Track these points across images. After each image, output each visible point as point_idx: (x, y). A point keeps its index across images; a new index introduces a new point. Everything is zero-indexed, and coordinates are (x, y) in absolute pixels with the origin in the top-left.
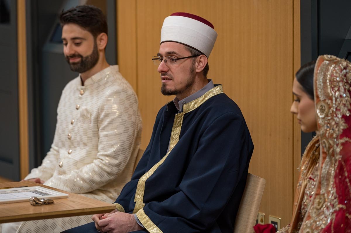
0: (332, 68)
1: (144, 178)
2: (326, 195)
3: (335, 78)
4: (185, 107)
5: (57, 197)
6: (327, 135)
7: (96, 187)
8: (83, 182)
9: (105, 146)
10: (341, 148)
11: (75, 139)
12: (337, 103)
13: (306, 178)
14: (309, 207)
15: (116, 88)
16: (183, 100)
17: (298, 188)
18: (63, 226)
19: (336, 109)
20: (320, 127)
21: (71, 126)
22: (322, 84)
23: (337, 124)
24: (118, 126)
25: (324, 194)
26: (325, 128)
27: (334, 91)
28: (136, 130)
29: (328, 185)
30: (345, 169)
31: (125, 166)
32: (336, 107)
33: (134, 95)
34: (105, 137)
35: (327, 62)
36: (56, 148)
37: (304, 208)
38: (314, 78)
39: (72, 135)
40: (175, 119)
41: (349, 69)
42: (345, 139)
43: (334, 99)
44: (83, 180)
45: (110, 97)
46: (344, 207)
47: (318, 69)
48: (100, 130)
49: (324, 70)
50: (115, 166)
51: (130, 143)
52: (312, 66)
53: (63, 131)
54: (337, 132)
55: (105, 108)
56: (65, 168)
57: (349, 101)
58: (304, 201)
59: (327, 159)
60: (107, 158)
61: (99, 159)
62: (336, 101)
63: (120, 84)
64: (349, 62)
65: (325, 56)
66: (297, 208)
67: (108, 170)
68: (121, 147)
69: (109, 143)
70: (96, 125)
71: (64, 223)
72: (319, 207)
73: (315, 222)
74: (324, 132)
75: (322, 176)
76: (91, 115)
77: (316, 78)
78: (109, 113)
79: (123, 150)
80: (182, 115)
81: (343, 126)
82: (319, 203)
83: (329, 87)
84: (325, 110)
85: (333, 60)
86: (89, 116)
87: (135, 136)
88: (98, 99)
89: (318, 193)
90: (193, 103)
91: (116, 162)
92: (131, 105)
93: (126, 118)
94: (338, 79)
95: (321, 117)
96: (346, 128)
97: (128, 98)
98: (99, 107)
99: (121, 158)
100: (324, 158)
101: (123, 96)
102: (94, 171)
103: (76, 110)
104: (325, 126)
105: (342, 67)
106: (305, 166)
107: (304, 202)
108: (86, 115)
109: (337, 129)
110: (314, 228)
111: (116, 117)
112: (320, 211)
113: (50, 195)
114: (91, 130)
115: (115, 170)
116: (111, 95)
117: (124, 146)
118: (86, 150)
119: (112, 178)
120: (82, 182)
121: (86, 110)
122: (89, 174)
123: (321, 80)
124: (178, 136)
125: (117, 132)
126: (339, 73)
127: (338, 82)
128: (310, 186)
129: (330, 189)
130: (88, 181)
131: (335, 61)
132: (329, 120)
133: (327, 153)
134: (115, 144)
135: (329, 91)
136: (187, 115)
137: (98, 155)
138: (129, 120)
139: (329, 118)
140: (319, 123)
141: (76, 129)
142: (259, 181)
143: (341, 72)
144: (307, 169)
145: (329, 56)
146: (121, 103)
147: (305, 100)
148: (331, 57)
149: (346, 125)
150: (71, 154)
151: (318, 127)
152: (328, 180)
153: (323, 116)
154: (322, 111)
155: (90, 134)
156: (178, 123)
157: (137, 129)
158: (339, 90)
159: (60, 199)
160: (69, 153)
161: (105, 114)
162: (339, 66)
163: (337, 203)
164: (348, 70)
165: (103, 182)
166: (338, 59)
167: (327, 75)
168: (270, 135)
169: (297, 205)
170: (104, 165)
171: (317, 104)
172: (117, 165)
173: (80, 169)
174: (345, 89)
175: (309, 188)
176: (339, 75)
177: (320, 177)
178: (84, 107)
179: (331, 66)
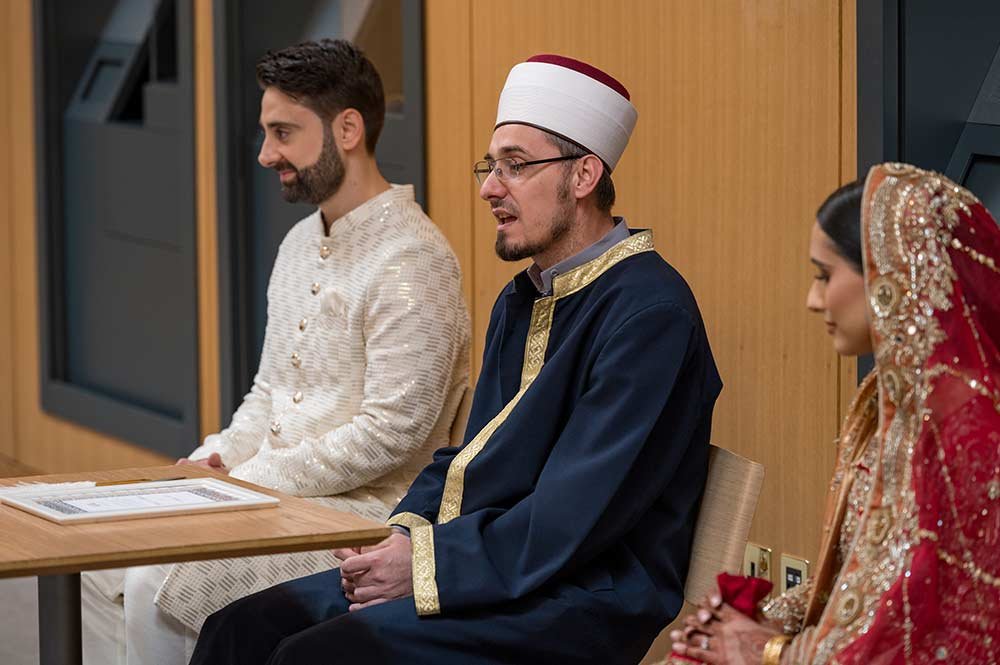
0: (905, 193)
1: (461, 461)
2: (894, 509)
3: (914, 217)
4: (557, 282)
5: (249, 506)
6: (897, 359)
7: (357, 481)
8: (326, 467)
9: (381, 383)
10: (931, 389)
11: (307, 367)
12: (922, 279)
13: (852, 464)
14: (856, 537)
15: (407, 241)
16: (552, 269)
17: (832, 489)
18: (273, 577)
19: (920, 295)
20: (878, 340)
21: (299, 335)
22: (883, 235)
23: (921, 332)
24: (410, 334)
25: (889, 507)
26: (893, 343)
27: (914, 250)
28: (456, 345)
29: (899, 484)
30: (939, 443)
31: (428, 432)
32: (919, 289)
33: (452, 259)
34: (381, 362)
35: (894, 180)
36: (265, 385)
37: (845, 542)
38: (863, 220)
39: (303, 358)
40: (534, 313)
41: (948, 195)
42: (940, 368)
43: (913, 269)
44: (327, 462)
45: (392, 265)
46: (932, 535)
47: (871, 199)
48: (368, 345)
49: (887, 198)
50: (406, 433)
51: (441, 377)
52: (856, 192)
53: (282, 347)
54: (922, 352)
55: (381, 292)
56: (285, 436)
57: (949, 275)
58: (847, 523)
59: (897, 420)
60: (385, 413)
61: (366, 413)
62: (918, 274)
63: (417, 232)
64: (945, 178)
65: (887, 166)
66: (829, 539)
67: (390, 441)
68: (419, 386)
69: (390, 375)
70: (360, 331)
71: (275, 570)
72: (877, 539)
73: (868, 575)
74: (890, 352)
75: (884, 461)
76: (347, 308)
77: (868, 220)
78: (391, 304)
79: (424, 393)
80: (551, 303)
81: (935, 336)
82: (879, 529)
83: (900, 240)
84: (890, 297)
85: (907, 174)
86: (342, 311)
87: (454, 358)
88: (363, 268)
89: (876, 503)
90: (578, 273)
91: (408, 422)
92: (444, 283)
93: (431, 316)
94: (922, 220)
95: (880, 315)
96: (941, 340)
97: (436, 266)
98: (366, 288)
99: (419, 412)
100: (890, 418)
101: (424, 261)
102: (353, 442)
103: (312, 295)
104: (893, 337)
105: (931, 191)
106: (851, 435)
107: (847, 527)
108: (334, 308)
109: (921, 345)
110: (865, 589)
111: (406, 312)
112: (881, 548)
113: (236, 499)
114: (348, 344)
115: (405, 442)
116: (394, 260)
117: (427, 384)
118: (336, 393)
119: (397, 460)
120: (323, 467)
121: (335, 296)
122: (342, 450)
123: (880, 225)
124: (543, 354)
125: (409, 350)
126: (924, 205)
127: (923, 228)
128: (859, 487)
129: (903, 494)
130: (338, 466)
131: (913, 176)
132: (901, 322)
133: (897, 404)
134: (407, 378)
135: (901, 252)
136: (564, 302)
137: (363, 405)
138: (439, 320)
139: (902, 318)
140: (875, 331)
141: (312, 343)
142: (747, 470)
143: (929, 203)
144: (855, 444)
145: (897, 165)
146: (420, 278)
147: (843, 274)
148: (901, 168)
149: (943, 333)
150: (301, 403)
151: (874, 340)
152: (899, 472)
153: (887, 314)
154: (884, 299)
155: (345, 353)
156: (543, 320)
157: (459, 343)
158: (924, 247)
159: (258, 509)
160: (294, 400)
161: (381, 305)
162: (923, 188)
163: (916, 528)
164: (945, 198)
165: (374, 471)
166: (919, 171)
167: (893, 212)
168: (785, 356)
169: (829, 532)
170: (379, 428)
171: (870, 284)
172: (410, 430)
173: (322, 438)
174: (939, 246)
175: (858, 491)
176: (925, 209)
177: (881, 465)
178: (329, 289)
179: (903, 189)
